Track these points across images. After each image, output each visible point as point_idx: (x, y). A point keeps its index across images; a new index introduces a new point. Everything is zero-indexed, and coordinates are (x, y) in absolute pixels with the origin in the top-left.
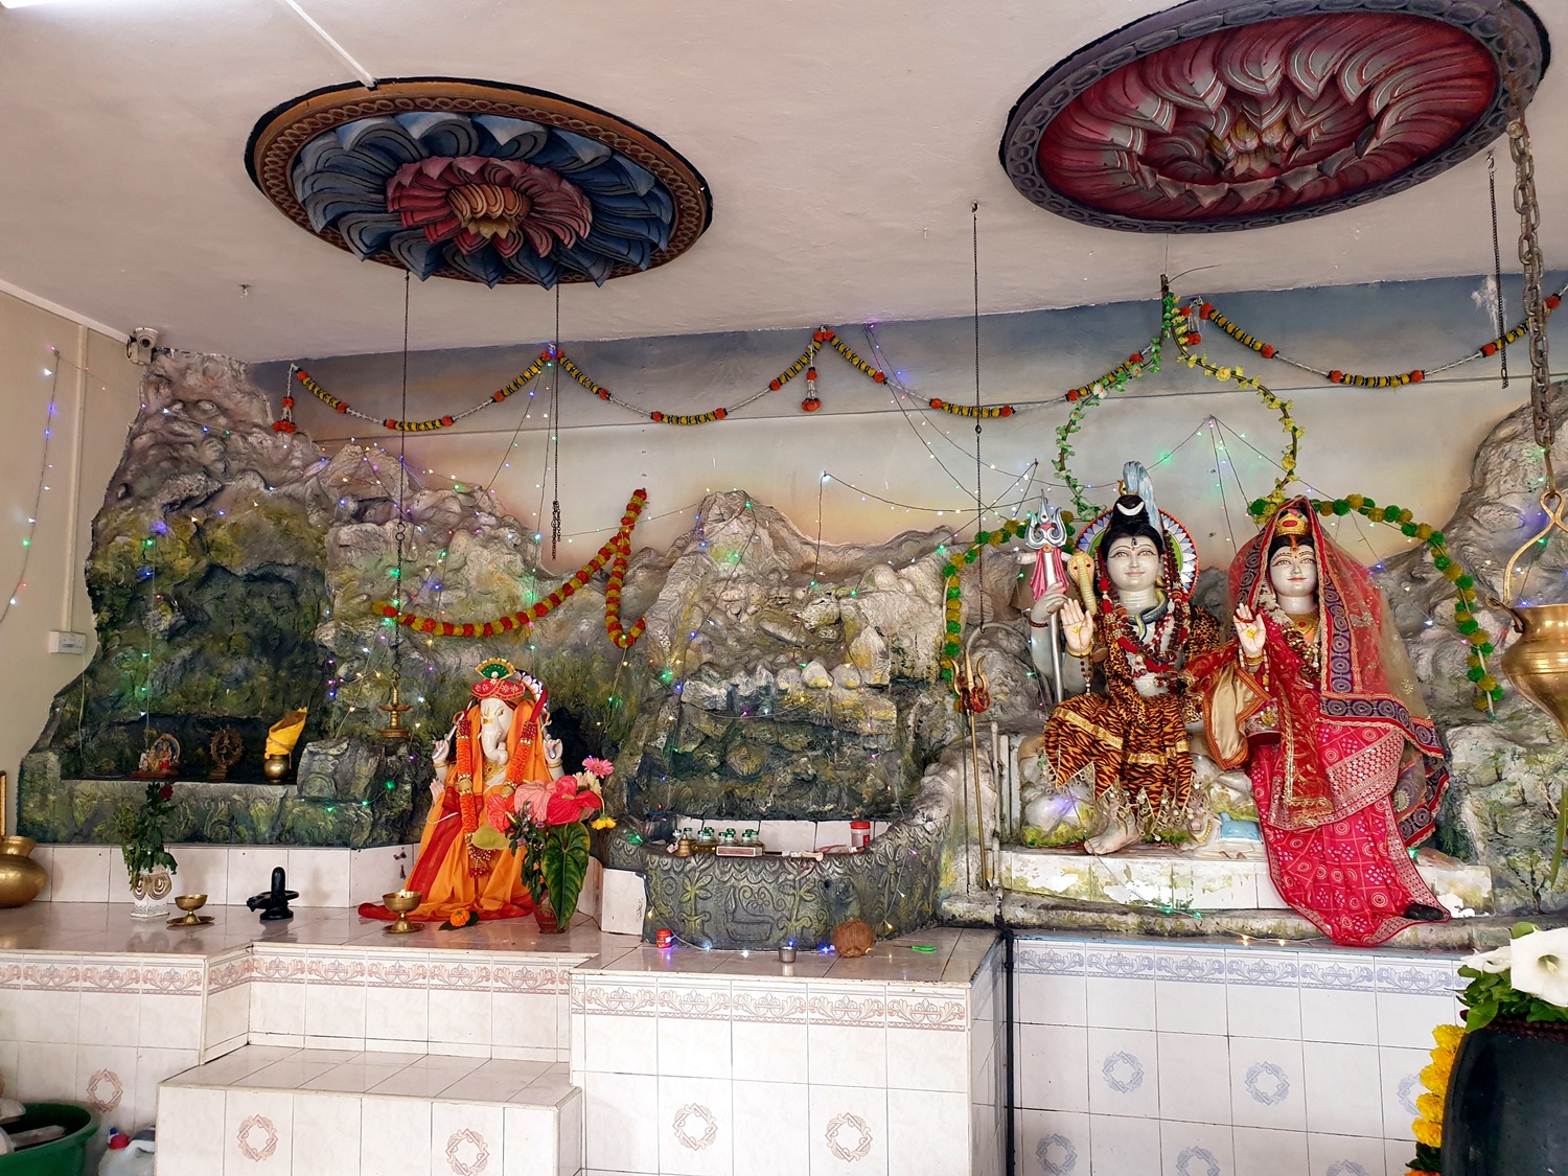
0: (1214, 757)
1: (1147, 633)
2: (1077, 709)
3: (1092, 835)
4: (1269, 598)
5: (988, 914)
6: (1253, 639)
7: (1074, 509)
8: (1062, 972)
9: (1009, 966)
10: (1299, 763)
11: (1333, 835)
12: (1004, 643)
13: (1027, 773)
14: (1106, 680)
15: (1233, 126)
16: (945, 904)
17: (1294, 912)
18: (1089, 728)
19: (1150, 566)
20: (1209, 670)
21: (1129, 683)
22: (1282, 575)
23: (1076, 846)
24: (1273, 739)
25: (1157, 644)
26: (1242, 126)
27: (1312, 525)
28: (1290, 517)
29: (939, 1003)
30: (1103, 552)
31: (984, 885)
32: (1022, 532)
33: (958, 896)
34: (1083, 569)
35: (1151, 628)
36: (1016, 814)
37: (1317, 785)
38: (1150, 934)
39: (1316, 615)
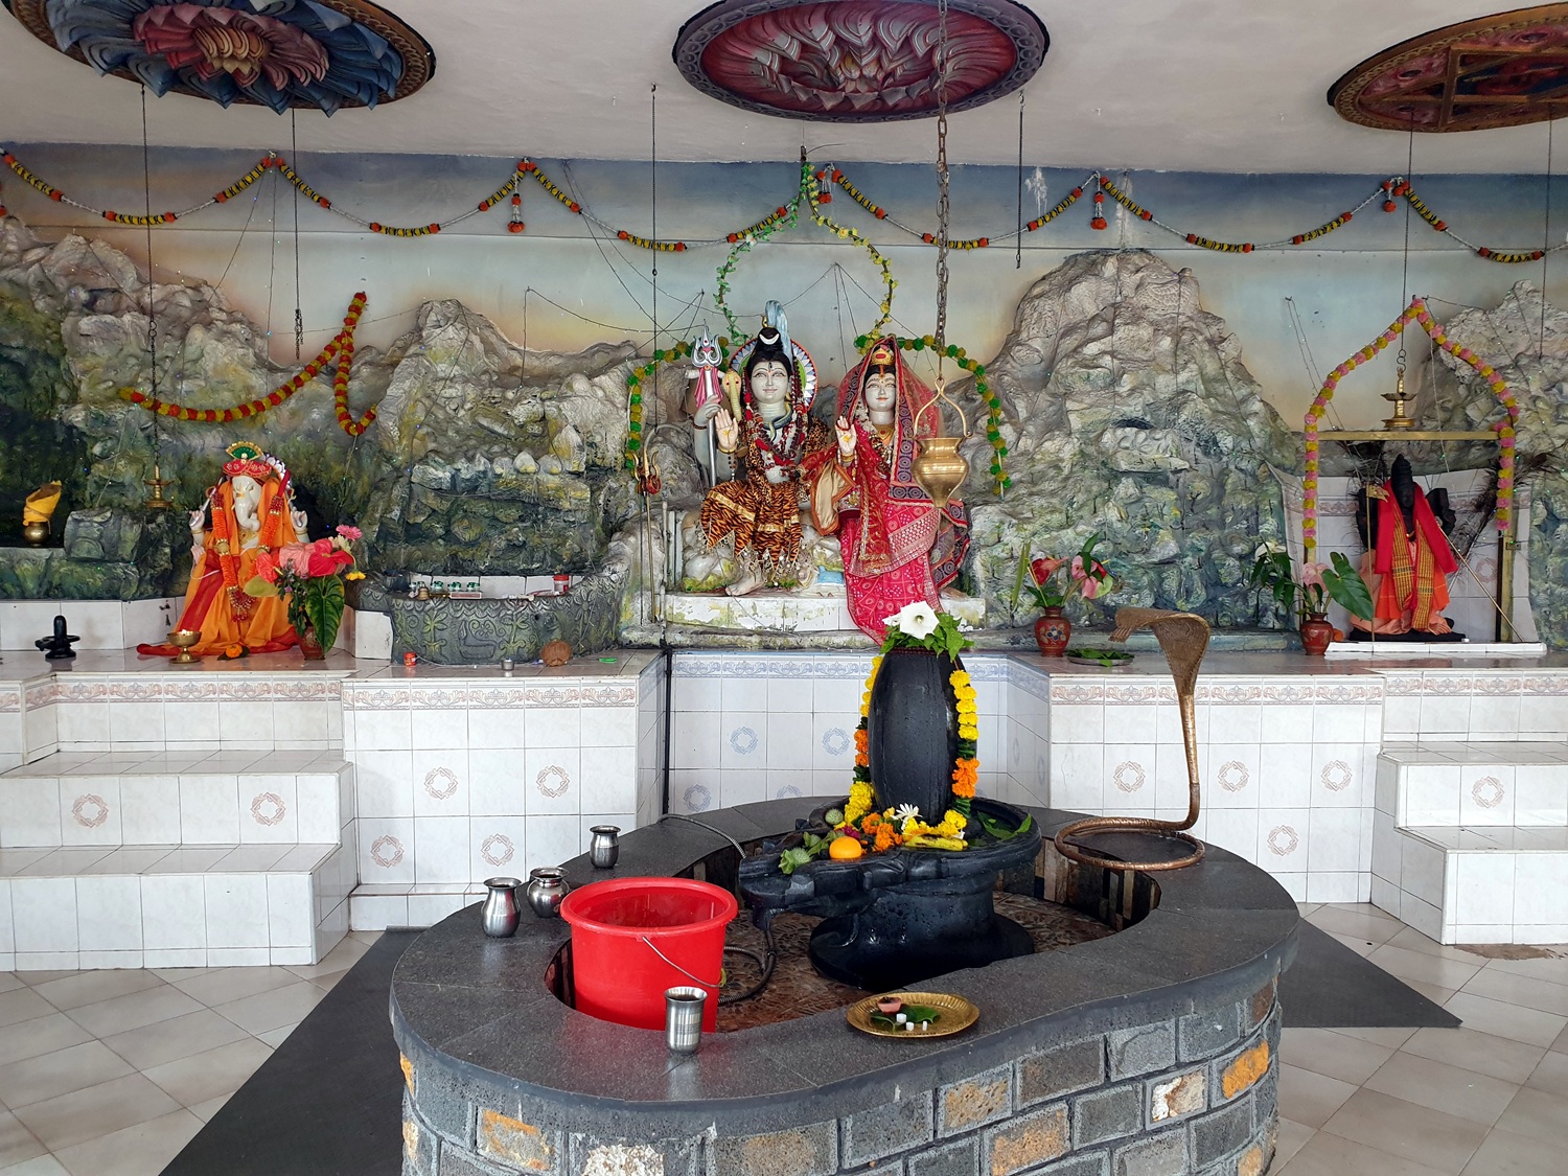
0: (816, 528)
1: (776, 436)
2: (724, 492)
3: (731, 583)
4: (862, 412)
5: (655, 639)
6: (847, 442)
7: (728, 335)
8: (705, 676)
9: (668, 673)
10: (872, 531)
11: (890, 579)
12: (675, 440)
13: (687, 539)
14: (746, 471)
15: (843, 59)
16: (624, 633)
17: (861, 631)
18: (732, 505)
19: (781, 384)
20: (816, 465)
21: (761, 473)
22: (873, 395)
23: (720, 590)
24: (855, 515)
25: (783, 444)
26: (848, 61)
27: (896, 358)
28: (881, 351)
29: (617, 689)
30: (748, 373)
31: (653, 619)
32: (689, 350)
33: (634, 628)
34: (733, 384)
35: (779, 432)
36: (679, 569)
37: (882, 545)
38: (767, 648)
39: (892, 426)
